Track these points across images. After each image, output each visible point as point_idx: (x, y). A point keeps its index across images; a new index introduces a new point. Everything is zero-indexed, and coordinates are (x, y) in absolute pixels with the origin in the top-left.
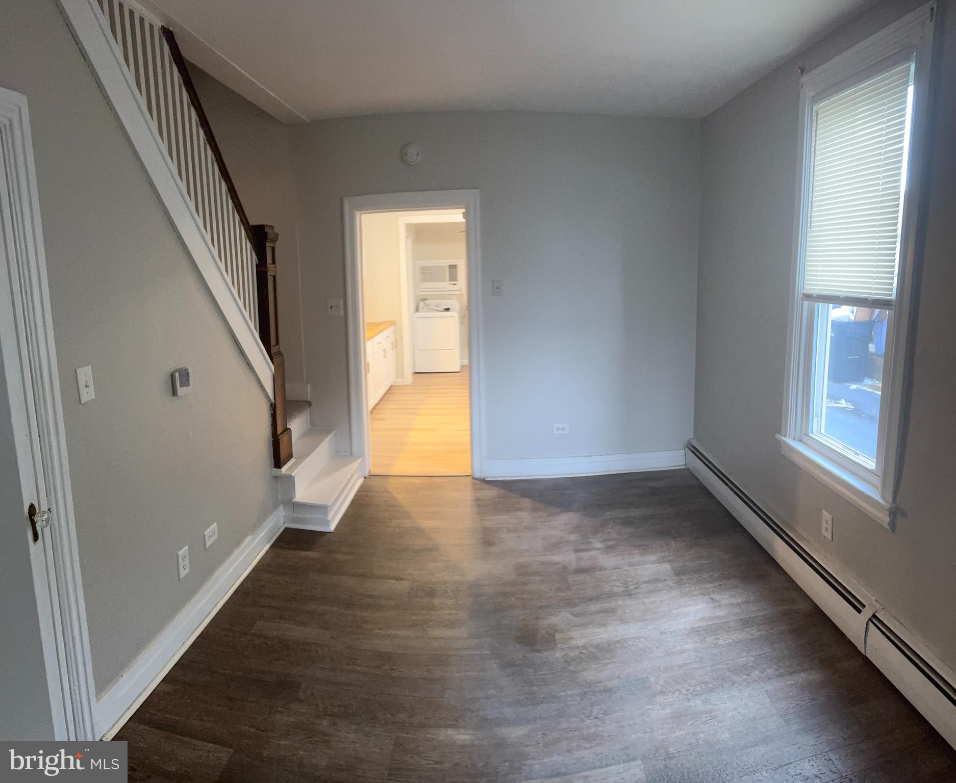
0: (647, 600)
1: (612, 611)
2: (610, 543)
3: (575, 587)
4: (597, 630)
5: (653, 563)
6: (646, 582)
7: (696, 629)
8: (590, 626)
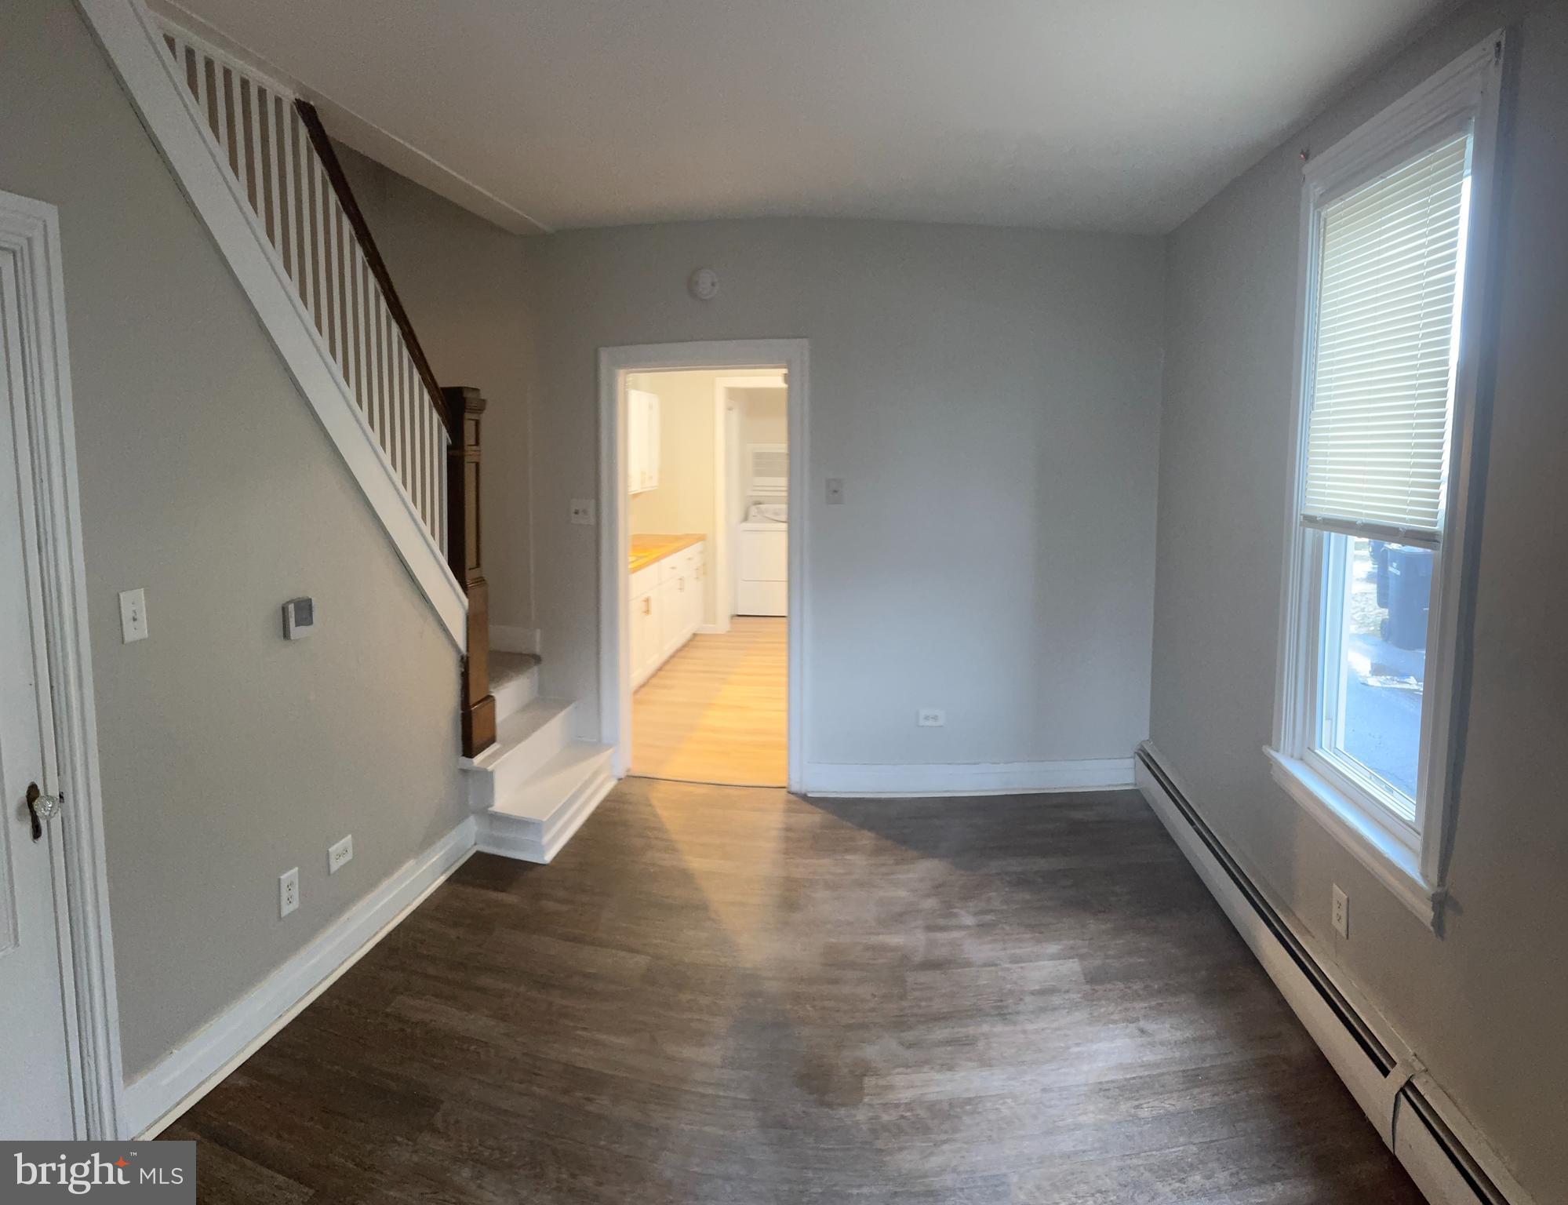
0: (1030, 1027)
1: (968, 1042)
2: (989, 918)
3: (917, 994)
4: (938, 1076)
5: (1053, 957)
6: (1033, 993)
7: (1105, 1086)
8: (926, 1068)
